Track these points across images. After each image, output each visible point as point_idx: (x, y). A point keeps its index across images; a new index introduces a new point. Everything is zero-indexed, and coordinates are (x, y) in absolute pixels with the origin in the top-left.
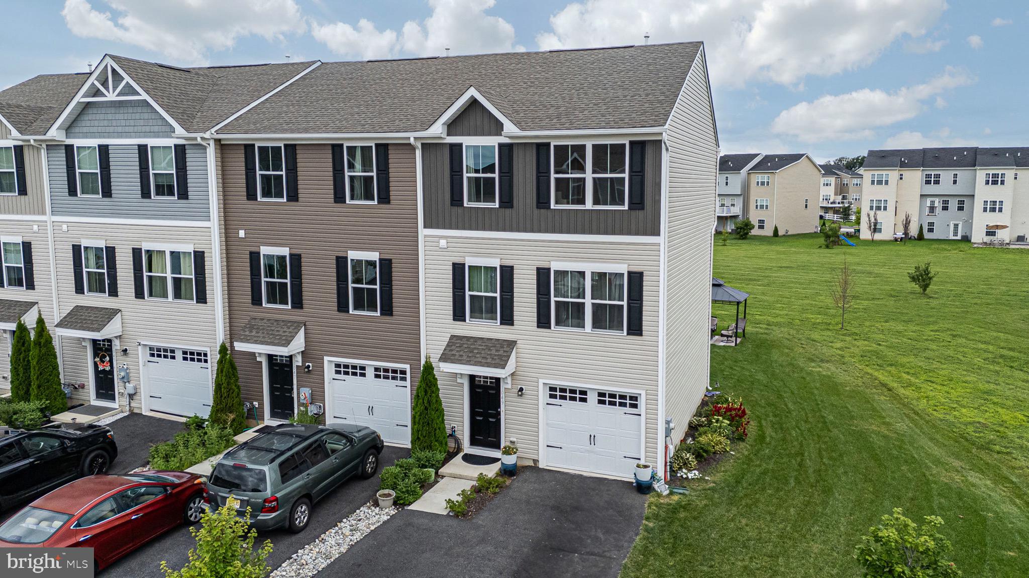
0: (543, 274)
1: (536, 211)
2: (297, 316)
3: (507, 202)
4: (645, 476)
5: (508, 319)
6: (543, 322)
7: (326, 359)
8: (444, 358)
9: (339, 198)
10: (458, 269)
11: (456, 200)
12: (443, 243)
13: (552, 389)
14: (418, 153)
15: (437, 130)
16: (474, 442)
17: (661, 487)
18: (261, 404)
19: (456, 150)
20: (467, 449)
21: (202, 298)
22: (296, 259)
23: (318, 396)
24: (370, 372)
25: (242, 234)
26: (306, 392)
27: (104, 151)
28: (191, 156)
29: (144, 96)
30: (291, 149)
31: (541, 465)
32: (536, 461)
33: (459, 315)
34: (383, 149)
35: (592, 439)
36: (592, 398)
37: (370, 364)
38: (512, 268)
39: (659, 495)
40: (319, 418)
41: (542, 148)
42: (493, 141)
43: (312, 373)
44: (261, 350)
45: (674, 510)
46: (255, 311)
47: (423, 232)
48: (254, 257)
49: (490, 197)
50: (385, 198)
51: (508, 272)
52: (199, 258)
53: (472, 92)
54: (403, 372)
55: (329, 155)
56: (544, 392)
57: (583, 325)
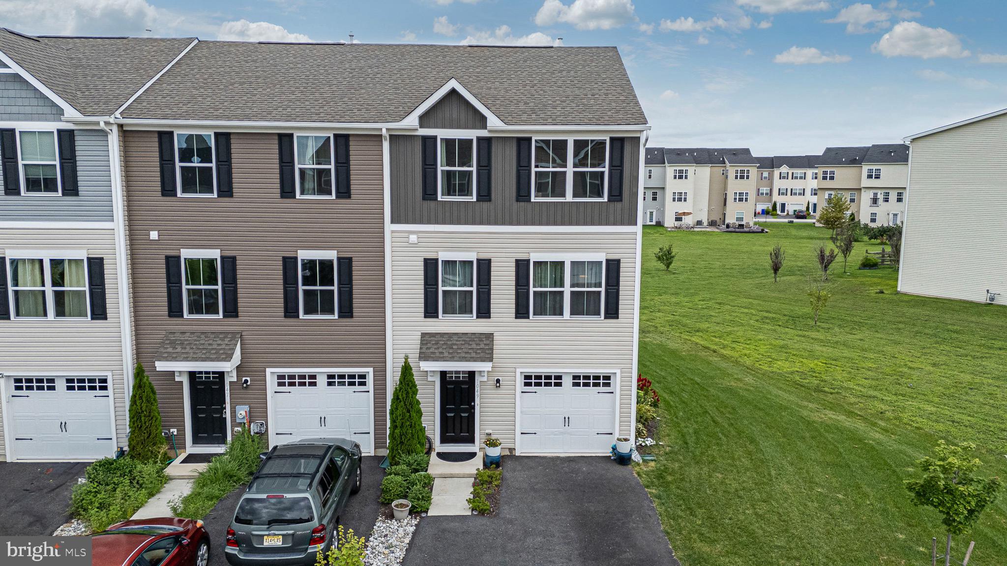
0: (522, 266)
1: (515, 204)
2: (232, 325)
3: (485, 195)
5: (484, 312)
6: (521, 312)
7: (269, 371)
9: (287, 191)
10: (430, 265)
11: (429, 193)
12: (413, 238)
13: (528, 377)
14: (386, 145)
15: (411, 123)
16: (444, 440)
19: (429, 142)
21: (99, 312)
22: (230, 263)
23: (259, 412)
24: (322, 381)
25: (154, 235)
26: (242, 412)
28: (82, 146)
29: (16, 69)
30: (224, 138)
31: (517, 453)
32: (511, 450)
33: (430, 311)
34: (343, 140)
35: (567, 421)
36: (567, 381)
37: (322, 372)
38: (489, 261)
40: (263, 435)
41: (523, 143)
42: (472, 134)
43: (252, 390)
44: (181, 367)
46: (174, 324)
47: (390, 227)
48: (172, 262)
49: (465, 190)
50: (344, 192)
51: (485, 266)
52: (96, 266)
53: (453, 84)
54: (362, 376)
55: (274, 147)
56: (520, 381)
57: (561, 314)
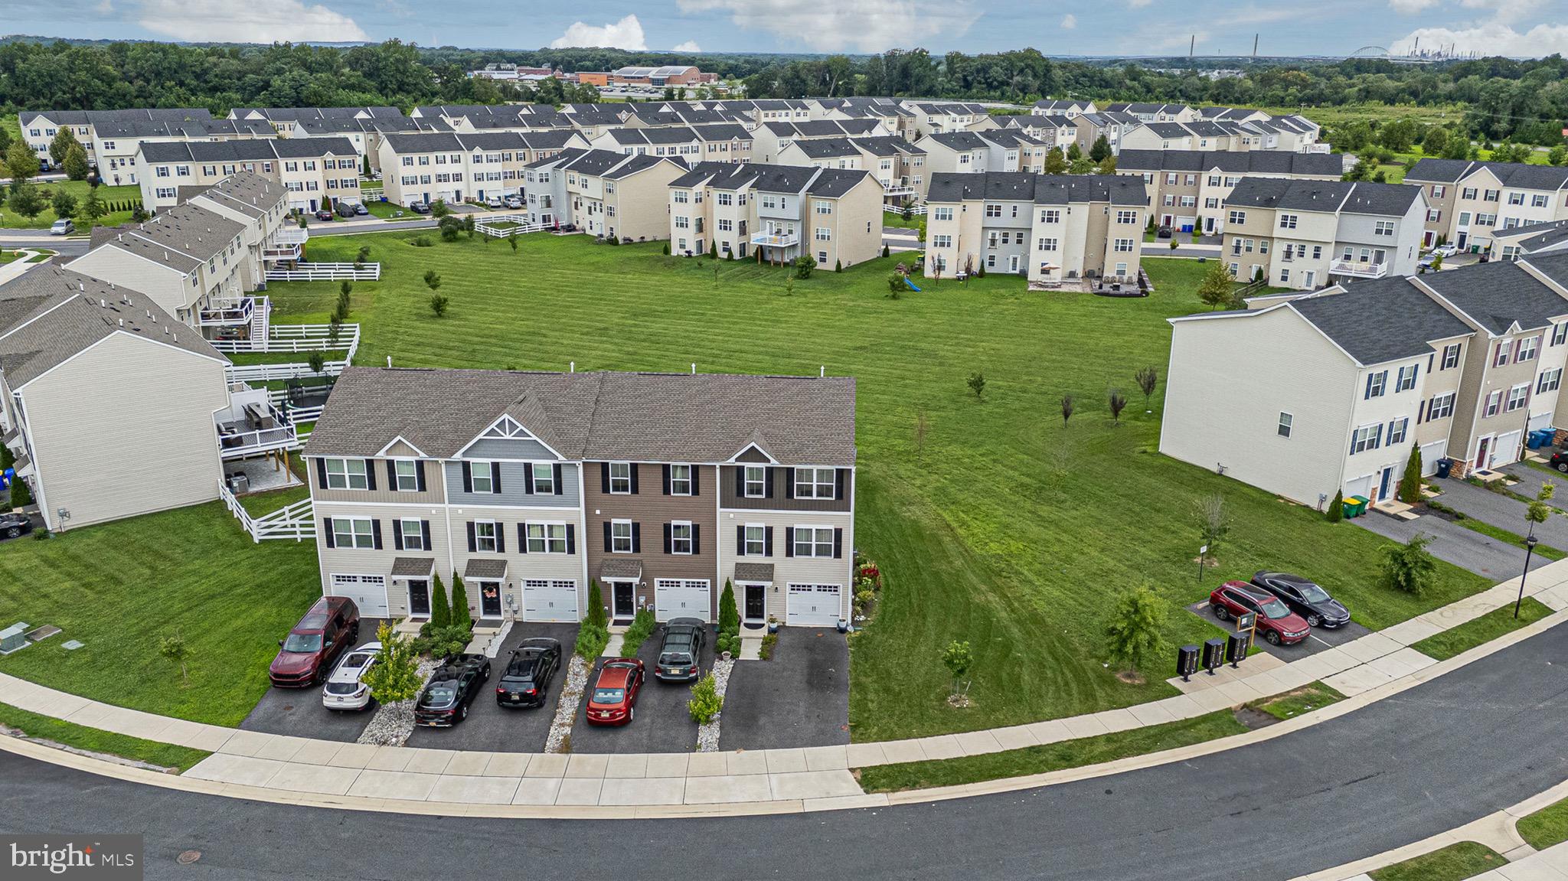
0: (790, 532)
1: (786, 500)
2: (637, 556)
3: (769, 494)
4: (843, 625)
5: (769, 553)
6: (789, 553)
7: (655, 579)
8: (737, 578)
9: (667, 491)
10: (741, 530)
11: (740, 495)
12: (732, 516)
13: (793, 586)
14: (718, 471)
15: (731, 461)
16: (748, 616)
17: (850, 629)
18: (610, 608)
19: (740, 470)
20: (745, 620)
21: (572, 550)
22: (636, 526)
23: (651, 599)
24: (683, 585)
25: (598, 512)
26: (642, 600)
27: (496, 467)
28: (564, 471)
29: (534, 437)
30: (634, 467)
31: (787, 625)
32: (784, 623)
33: (741, 552)
34: (695, 469)
35: (814, 608)
36: (814, 589)
37: (683, 581)
38: (772, 528)
39: (850, 633)
40: (653, 612)
41: (790, 471)
42: (763, 465)
43: (647, 589)
44: (611, 580)
45: (859, 640)
46: (607, 556)
47: (719, 510)
48: (607, 526)
49: (759, 492)
50: (696, 492)
51: (769, 531)
52: (570, 529)
53: (753, 444)
54: (705, 583)
55: (661, 470)
56: (788, 588)
57: (811, 555)
